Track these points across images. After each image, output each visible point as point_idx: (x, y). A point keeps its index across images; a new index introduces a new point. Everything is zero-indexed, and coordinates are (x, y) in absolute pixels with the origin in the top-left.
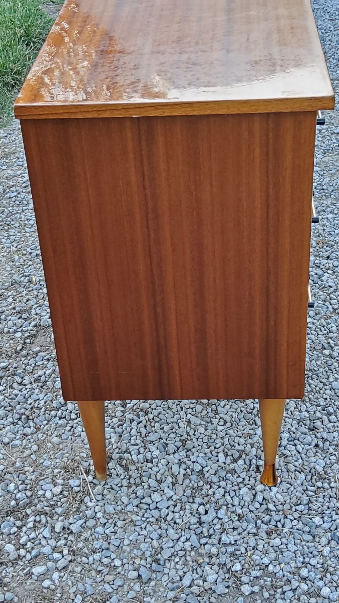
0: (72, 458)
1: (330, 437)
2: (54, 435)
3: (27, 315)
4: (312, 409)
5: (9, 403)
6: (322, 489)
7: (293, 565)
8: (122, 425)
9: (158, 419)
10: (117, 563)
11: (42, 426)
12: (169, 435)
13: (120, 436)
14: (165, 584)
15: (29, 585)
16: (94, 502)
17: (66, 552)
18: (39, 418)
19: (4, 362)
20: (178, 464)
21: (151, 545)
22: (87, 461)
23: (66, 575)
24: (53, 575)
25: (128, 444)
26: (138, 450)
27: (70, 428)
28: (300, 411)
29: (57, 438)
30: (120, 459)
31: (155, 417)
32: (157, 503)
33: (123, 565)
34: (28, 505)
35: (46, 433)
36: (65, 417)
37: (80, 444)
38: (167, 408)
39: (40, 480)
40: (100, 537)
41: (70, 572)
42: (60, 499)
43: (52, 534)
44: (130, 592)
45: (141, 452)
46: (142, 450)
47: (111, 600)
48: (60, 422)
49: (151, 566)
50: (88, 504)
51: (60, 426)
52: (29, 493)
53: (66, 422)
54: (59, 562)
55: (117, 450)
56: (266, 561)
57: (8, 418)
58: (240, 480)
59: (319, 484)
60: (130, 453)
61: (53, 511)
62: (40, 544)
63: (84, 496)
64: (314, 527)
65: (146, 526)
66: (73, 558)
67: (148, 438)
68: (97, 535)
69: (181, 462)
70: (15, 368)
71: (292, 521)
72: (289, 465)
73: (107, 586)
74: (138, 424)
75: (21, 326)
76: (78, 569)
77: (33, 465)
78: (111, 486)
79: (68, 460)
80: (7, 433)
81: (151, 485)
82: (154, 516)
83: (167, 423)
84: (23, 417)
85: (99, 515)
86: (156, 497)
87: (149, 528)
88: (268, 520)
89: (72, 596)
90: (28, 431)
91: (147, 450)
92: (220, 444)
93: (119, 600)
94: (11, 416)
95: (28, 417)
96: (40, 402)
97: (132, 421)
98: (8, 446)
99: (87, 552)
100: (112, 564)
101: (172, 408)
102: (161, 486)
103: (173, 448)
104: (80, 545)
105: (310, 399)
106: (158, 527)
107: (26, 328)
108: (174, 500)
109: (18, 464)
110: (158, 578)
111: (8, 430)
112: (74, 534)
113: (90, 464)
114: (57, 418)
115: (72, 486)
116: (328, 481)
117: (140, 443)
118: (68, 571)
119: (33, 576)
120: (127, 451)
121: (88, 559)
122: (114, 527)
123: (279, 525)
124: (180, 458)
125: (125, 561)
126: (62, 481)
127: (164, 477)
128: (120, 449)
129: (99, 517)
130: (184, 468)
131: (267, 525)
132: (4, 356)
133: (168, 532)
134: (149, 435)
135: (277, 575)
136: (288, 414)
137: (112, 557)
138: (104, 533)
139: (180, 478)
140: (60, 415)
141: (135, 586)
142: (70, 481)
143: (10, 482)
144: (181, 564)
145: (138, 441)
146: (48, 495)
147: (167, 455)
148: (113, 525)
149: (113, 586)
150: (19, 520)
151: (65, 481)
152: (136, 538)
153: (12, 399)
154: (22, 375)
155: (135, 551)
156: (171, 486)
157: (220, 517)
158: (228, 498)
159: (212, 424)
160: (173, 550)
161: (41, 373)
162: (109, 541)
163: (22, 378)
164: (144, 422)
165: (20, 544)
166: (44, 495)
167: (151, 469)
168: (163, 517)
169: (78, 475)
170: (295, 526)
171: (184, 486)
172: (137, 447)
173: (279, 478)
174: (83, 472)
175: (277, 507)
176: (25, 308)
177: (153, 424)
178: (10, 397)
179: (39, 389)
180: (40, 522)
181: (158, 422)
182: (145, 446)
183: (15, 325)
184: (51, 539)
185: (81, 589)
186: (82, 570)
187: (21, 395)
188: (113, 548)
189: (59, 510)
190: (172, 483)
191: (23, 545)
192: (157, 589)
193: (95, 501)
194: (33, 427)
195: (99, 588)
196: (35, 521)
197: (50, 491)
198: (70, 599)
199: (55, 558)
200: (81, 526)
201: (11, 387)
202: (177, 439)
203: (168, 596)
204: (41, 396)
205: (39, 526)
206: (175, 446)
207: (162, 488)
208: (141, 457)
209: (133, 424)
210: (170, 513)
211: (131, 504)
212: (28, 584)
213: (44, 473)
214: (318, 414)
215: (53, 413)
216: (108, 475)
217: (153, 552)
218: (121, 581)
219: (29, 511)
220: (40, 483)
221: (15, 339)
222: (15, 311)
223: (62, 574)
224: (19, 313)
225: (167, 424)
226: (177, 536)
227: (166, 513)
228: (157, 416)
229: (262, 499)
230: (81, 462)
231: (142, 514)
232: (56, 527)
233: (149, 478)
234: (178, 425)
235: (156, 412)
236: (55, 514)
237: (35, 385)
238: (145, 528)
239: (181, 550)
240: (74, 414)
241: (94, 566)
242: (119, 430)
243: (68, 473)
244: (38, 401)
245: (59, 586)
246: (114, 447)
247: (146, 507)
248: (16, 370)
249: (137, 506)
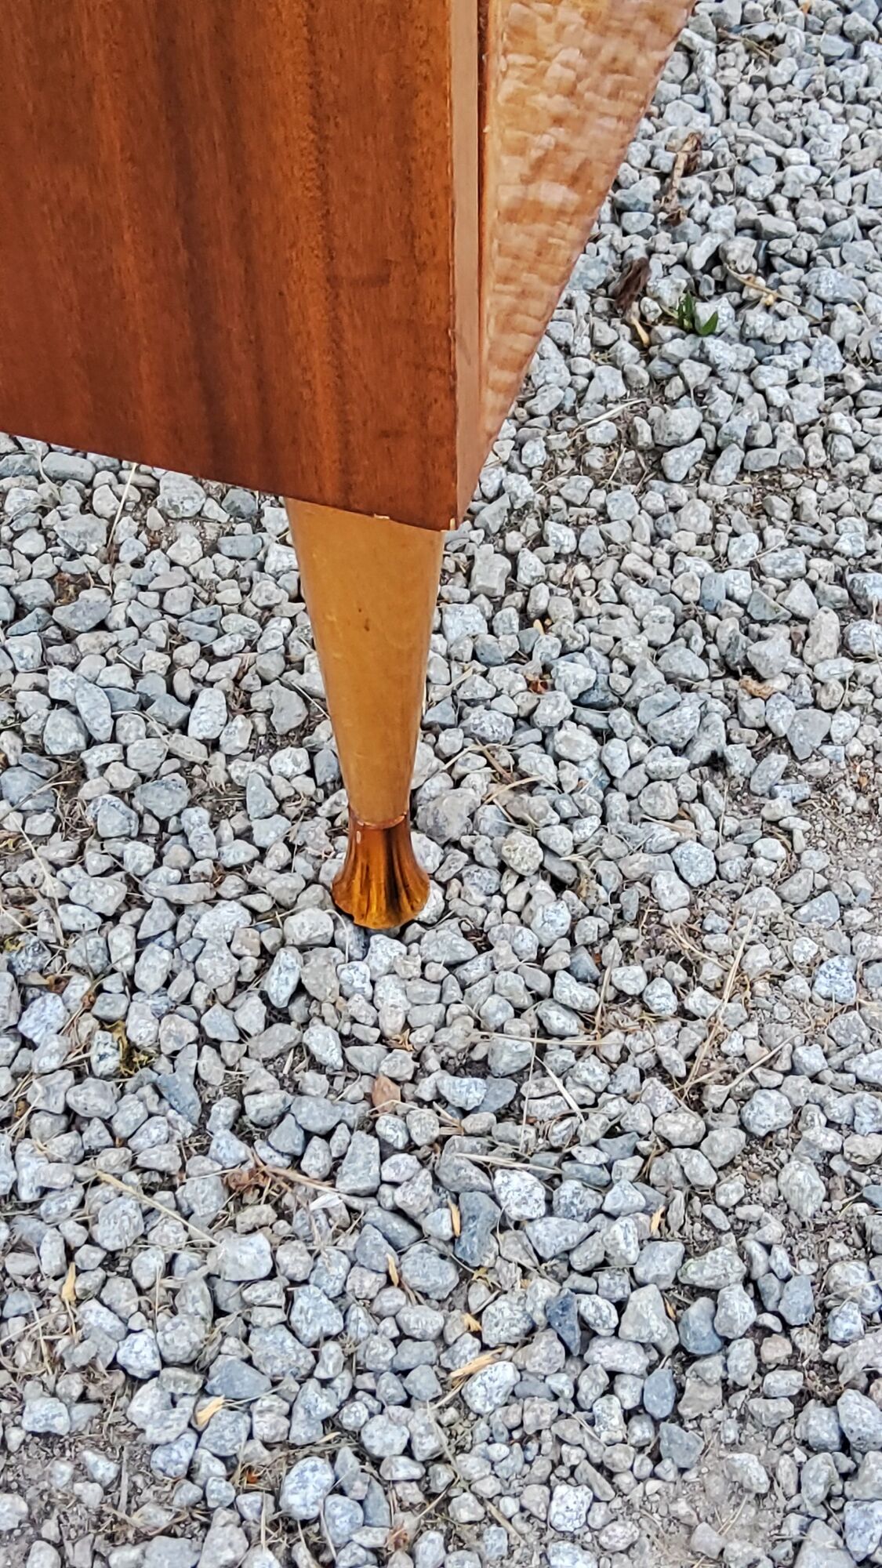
1: (806, 731)
4: (784, 560)
6: (636, 1009)
7: (265, 1426)
28: (720, 562)
56: (139, 1354)
58: (238, 853)
59: (631, 978)
64: (480, 1226)
71: (386, 1151)
72: (519, 835)
88: (270, 1114)
92: (240, 640)
105: (796, 510)
116: (681, 976)
123: (316, 1159)
131: (251, 1142)
135: (159, 1458)
136: (651, 561)
157: (29, 1035)
158: (121, 939)
159: (258, 527)
170: (395, 1185)
173: (436, 892)
175: (351, 1051)
214: (800, 598)
229: (288, 990)
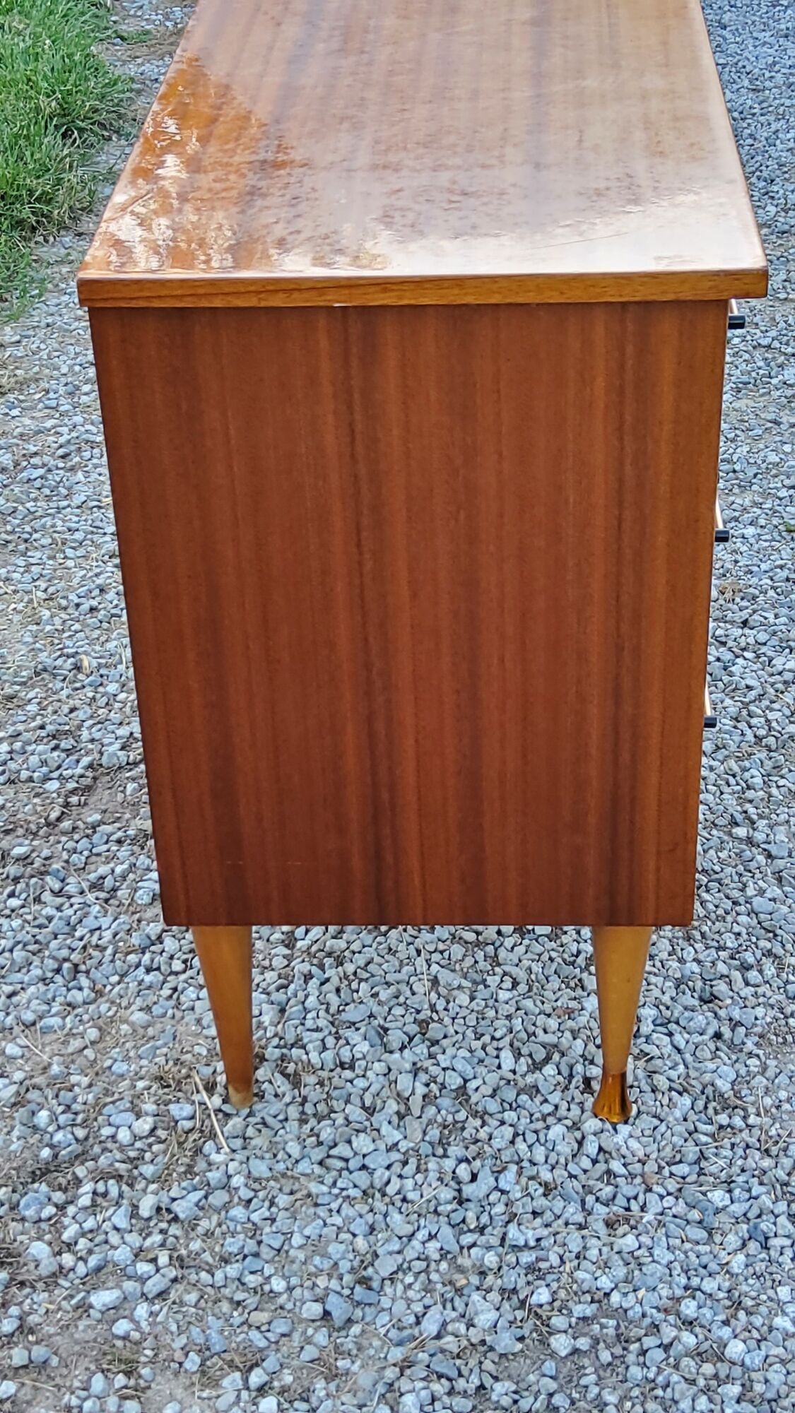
0: (176, 1056)
1: (747, 1016)
2: (133, 1007)
3: (72, 741)
4: (707, 956)
5: (34, 936)
6: (729, 1129)
7: (665, 1293)
8: (286, 987)
9: (366, 975)
10: (278, 1284)
11: (109, 988)
12: (390, 1009)
13: (283, 1011)
14: (383, 1331)
15: (83, 1331)
16: (226, 1154)
17: (163, 1259)
18: (100, 968)
19: (20, 845)
20: (410, 1072)
21: (351, 1248)
22: (208, 1065)
23: (165, 1309)
24: (135, 1309)
25: (300, 1028)
26: (323, 1040)
27: (170, 992)
28: (682, 961)
29: (141, 1014)
30: (282, 1061)
31: (359, 970)
32: (364, 1156)
33: (290, 1289)
34: (80, 1157)
35: (118, 1001)
36: (158, 969)
37: (193, 1028)
38: (386, 951)
39: (105, 1105)
40: (239, 1228)
41: (174, 1303)
42: (150, 1145)
43: (134, 1221)
44: (307, 1347)
45: (328, 1046)
46: (330, 1041)
47: (264, 1364)
48: (148, 979)
49: (352, 1293)
50: (211, 1157)
51: (149, 988)
52: (81, 1133)
53: (161, 978)
54: (150, 1283)
55: (275, 1041)
56: (605, 1283)
57: (31, 967)
58: (548, 1108)
59: (723, 1119)
60: (304, 1047)
61: (136, 1172)
62: (106, 1242)
63: (203, 1140)
64: (711, 1212)
65: (340, 1206)
66: (180, 1273)
67: (344, 1016)
68: (232, 1225)
69: (418, 1069)
70: (46, 859)
71: (662, 1197)
72: (656, 1076)
73: (254, 1335)
74: (322, 984)
75: (59, 767)
76: (192, 1297)
77: (88, 1071)
78: (263, 1118)
79: (167, 1061)
80: (29, 1002)
81: (351, 1118)
82: (357, 1184)
83: (387, 983)
84: (66, 965)
85: (237, 1181)
86: (362, 1143)
87: (347, 1210)
88: (611, 1196)
89: (178, 1355)
90: (77, 996)
91: (342, 1042)
92: (505, 1030)
93: (281, 1365)
94: (39, 964)
95: (76, 966)
96: (104, 934)
97: (308, 977)
98: (32, 1028)
99: (210, 1260)
100: (267, 1288)
101: (396, 951)
102: (372, 1119)
103: (400, 1038)
104: (196, 1245)
105: (703, 935)
106: (367, 1208)
107: (70, 772)
108: (403, 1150)
109: (55, 1069)
110: (368, 1319)
111: (33, 993)
112: (182, 1222)
113: (215, 1072)
114: (142, 969)
115: (177, 1118)
116: (742, 1113)
117: (327, 1027)
118: (169, 1302)
119: (91, 1311)
120: (298, 1043)
121: (213, 1276)
122: (270, 1207)
123: (635, 1206)
124: (416, 1059)
125: (294, 1281)
126: (155, 1107)
127: (379, 1102)
128: (281, 1039)
129: (236, 1186)
130: (424, 1081)
131: (607, 1205)
132: (20, 831)
133: (388, 1219)
134: (347, 1008)
135: (630, 1313)
136: (654, 966)
137: (267, 1273)
138: (249, 1219)
139: (416, 1103)
140: (148, 962)
141: (316, 1335)
142: (171, 1107)
143: (39, 1107)
144: (417, 1289)
145: (321, 1023)
146: (124, 1136)
147: (386, 1052)
148: (267, 1204)
149: (268, 1335)
150: (60, 1189)
151: (162, 1107)
152: (317, 1231)
153: (40, 927)
154: (62, 875)
155: (317, 1260)
156: (395, 1119)
157: (504, 1188)
158: (521, 1146)
159: (486, 986)
160: (399, 1259)
161: (103, 870)
162: (259, 1238)
163: (63, 881)
164: (335, 981)
165: (63, 1242)
166: (113, 1137)
167: (351, 1082)
168: (378, 1187)
169: (189, 1094)
170: (670, 1208)
171: (424, 1120)
172: (320, 1035)
173: (634, 1106)
174: (201, 1088)
175: (629, 1167)
176: (67, 728)
177: (354, 985)
178: (37, 923)
179: (101, 905)
180: (105, 1195)
181: (366, 980)
182: (337, 1033)
183: (44, 763)
184: (131, 1231)
185: (198, 1341)
186: (199, 1301)
187: (60, 918)
188: (267, 1253)
189: (148, 1170)
190: (398, 1113)
191: (69, 1245)
192: (365, 1343)
193: (227, 1150)
194: (89, 988)
195: (238, 1340)
196: (95, 1193)
197: (126, 1128)
198: (173, 1361)
199: (139, 1273)
200: (197, 1205)
201: (38, 900)
202: (409, 1018)
203: (389, 1357)
204: (105, 922)
205: (105, 1204)
206: (405, 1033)
207: (376, 1125)
208: (329, 1056)
209: (310, 984)
210: (395, 1179)
211: (307, 1160)
212: (81, 1328)
213: (114, 1089)
214: (722, 968)
215: (132, 958)
216: (256, 1095)
217: (356, 1263)
218: (286, 1323)
219: (81, 1171)
220: (106, 1111)
221: (44, 795)
222: (43, 733)
223: (157, 1308)
224: (54, 737)
225: (385, 986)
226: (409, 1229)
227: (385, 1179)
228: (365, 968)
229: (596, 1150)
230: (197, 1066)
231: (331, 1180)
232: (141, 1208)
233: (347, 1102)
234: (411, 989)
235: (360, 960)
236: (139, 1179)
237: (90, 897)
238: (338, 1211)
239: (418, 1259)
240: (179, 962)
241: (226, 1292)
242: (279, 997)
243: (166, 1090)
244: (98, 932)
245: (149, 1334)
246: (268, 1035)
247: (340, 1164)
248: (47, 862)
249: (321, 1163)
